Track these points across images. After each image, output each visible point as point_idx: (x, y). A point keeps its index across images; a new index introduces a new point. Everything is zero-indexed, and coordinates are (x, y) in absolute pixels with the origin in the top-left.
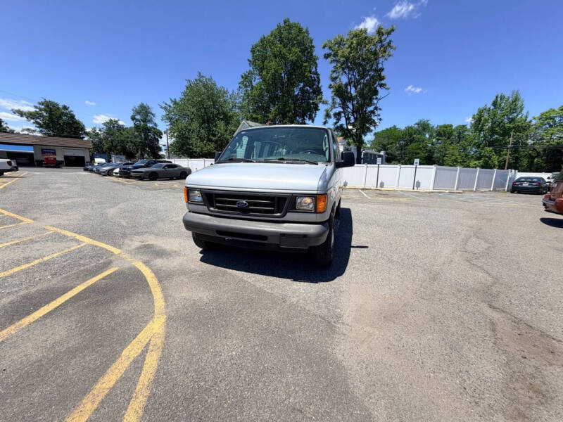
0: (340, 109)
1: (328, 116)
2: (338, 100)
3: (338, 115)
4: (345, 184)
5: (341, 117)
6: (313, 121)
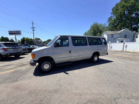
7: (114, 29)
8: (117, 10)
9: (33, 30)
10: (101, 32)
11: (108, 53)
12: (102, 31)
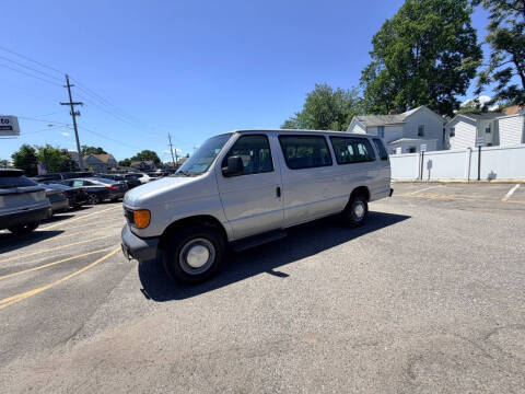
1: (484, 80)
3: (504, 76)
4: (492, 177)
5: (510, 76)
6: (464, 94)
7: (382, 107)
8: (387, 43)
9: (74, 114)
10: (343, 120)
11: (392, 190)
12: (346, 116)
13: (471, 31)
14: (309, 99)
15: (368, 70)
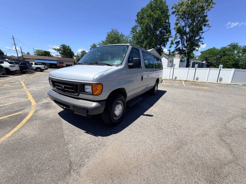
0: (180, 40)
1: (172, 43)
2: (178, 35)
3: (178, 43)
4: (176, 78)
5: (179, 43)
6: (165, 47)
13: (169, 23)
14: (108, 35)
15: (134, 28)
